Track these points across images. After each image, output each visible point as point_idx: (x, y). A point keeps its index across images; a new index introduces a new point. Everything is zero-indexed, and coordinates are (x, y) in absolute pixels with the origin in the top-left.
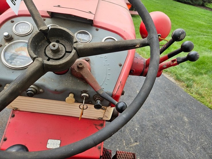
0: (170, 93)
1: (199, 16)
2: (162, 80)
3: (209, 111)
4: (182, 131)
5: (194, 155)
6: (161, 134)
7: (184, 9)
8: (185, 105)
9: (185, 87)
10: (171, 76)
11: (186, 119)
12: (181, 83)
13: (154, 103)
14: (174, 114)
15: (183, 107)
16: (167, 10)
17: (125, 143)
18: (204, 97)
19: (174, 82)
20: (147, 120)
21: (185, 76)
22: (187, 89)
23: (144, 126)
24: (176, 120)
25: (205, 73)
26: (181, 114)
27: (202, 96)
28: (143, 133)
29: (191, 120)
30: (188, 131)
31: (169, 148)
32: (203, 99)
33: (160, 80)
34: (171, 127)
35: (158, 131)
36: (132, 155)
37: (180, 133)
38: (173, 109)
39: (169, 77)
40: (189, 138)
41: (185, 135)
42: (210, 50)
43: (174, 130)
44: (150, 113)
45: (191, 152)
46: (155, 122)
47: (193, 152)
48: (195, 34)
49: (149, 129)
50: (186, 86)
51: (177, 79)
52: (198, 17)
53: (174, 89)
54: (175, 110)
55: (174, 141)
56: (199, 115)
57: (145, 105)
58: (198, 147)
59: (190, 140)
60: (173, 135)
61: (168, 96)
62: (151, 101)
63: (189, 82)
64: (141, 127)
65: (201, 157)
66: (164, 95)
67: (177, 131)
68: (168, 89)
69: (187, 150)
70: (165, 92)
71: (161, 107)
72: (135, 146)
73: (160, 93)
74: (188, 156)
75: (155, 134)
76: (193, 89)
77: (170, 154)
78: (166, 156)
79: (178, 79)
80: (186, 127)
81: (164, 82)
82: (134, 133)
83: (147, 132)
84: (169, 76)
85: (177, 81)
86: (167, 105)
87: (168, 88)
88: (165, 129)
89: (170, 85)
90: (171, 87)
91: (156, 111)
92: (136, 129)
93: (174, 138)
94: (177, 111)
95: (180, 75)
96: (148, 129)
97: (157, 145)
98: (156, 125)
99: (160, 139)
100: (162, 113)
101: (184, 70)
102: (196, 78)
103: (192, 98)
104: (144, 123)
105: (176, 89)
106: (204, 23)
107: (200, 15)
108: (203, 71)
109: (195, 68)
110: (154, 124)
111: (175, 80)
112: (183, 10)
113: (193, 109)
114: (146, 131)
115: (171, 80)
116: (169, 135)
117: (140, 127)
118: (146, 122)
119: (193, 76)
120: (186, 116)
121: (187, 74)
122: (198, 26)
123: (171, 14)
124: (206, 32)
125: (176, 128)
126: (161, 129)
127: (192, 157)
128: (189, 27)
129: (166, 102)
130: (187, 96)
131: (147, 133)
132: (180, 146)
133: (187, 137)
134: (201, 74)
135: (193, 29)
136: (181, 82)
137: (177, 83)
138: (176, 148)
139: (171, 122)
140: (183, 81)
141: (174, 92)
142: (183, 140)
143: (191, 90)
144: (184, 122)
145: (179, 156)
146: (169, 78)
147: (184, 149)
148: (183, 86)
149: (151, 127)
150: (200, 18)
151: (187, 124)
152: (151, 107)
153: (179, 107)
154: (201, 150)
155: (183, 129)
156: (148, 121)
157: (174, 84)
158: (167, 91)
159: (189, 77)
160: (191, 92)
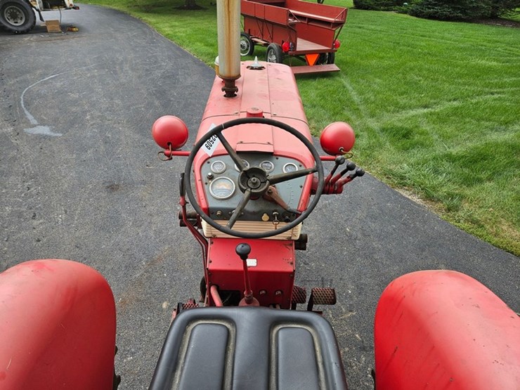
0: (412, 225)
1: (483, 48)
2: (395, 203)
3: (492, 251)
7: (447, 35)
8: (443, 244)
9: (444, 211)
10: (414, 193)
12: (437, 204)
13: (380, 246)
15: (438, 248)
16: (404, 45)
17: (332, 314)
18: (483, 226)
19: (421, 204)
20: (368, 275)
21: (445, 189)
22: (449, 214)
23: (363, 286)
25: (489, 179)
26: (433, 261)
27: (479, 225)
28: (362, 297)
32: (480, 229)
33: (391, 203)
36: (331, 291)
38: (418, 254)
42: (503, 127)
44: (374, 264)
48: (470, 94)
49: (373, 290)
50: (446, 210)
51: (426, 197)
52: (481, 50)
53: (420, 218)
54: (421, 254)
56: (471, 260)
57: (364, 252)
61: (408, 232)
62: (374, 244)
63: (452, 200)
64: (358, 288)
66: (399, 230)
68: (408, 219)
70: (402, 225)
71: (393, 252)
72: (349, 318)
73: (393, 227)
76: (461, 213)
79: (429, 198)
81: (399, 206)
82: (346, 298)
83: (370, 295)
84: (411, 192)
85: (428, 201)
86: (407, 247)
87: (408, 217)
89: (412, 210)
90: (414, 214)
91: (384, 260)
92: (350, 292)
94: (426, 257)
95: (434, 188)
96: (370, 290)
100: (397, 262)
101: (441, 178)
102: (468, 192)
103: (458, 230)
104: (362, 282)
105: (423, 216)
106: (494, 63)
107: (485, 43)
108: (483, 176)
109: (466, 171)
111: (424, 200)
112: (442, 38)
113: (460, 251)
114: (368, 294)
117: (356, 288)
118: (367, 279)
119: (461, 187)
121: (449, 184)
122: (478, 74)
123: (414, 53)
124: (497, 86)
128: (456, 80)
129: (404, 242)
130: (447, 228)
134: (480, 181)
135: (465, 84)
136: (436, 202)
137: (428, 205)
140: (439, 200)
141: (420, 222)
143: (455, 215)
146: (410, 197)
148: (440, 210)
149: (376, 287)
150: (484, 51)
152: (375, 253)
153: (431, 249)
156: (371, 277)
157: (421, 208)
158: (406, 222)
159: (453, 191)
160: (457, 219)
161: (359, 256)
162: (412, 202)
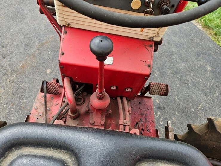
0: (195, 41)
2: (188, 26)
4: (202, 79)
5: (211, 100)
6: (181, 81)
8: (210, 53)
9: (213, 35)
10: (198, 22)
11: (208, 68)
12: (209, 31)
13: (176, 51)
14: (197, 63)
15: (207, 56)
19: (201, 29)
20: (168, 67)
21: (215, 22)
22: (215, 37)
23: (164, 73)
24: (198, 69)
26: (204, 63)
28: (162, 79)
29: (214, 69)
30: (209, 79)
31: (187, 93)
33: (186, 26)
34: (192, 74)
35: (178, 78)
36: (165, 86)
37: (200, 80)
38: (196, 58)
39: (196, 23)
40: (208, 85)
41: (205, 83)
43: (195, 78)
44: (171, 61)
45: (208, 97)
46: (176, 70)
47: (210, 98)
49: (169, 76)
50: (214, 34)
51: (205, 25)
53: (200, 37)
54: (198, 58)
55: (193, 87)
57: (167, 53)
58: (217, 93)
59: (209, 87)
60: (193, 82)
61: (193, 45)
62: (173, 49)
63: (218, 29)
64: (161, 74)
65: (218, 102)
66: (188, 43)
67: (197, 79)
68: (194, 37)
69: (205, 96)
70: (190, 40)
71: (183, 56)
73: (184, 41)
74: (206, 100)
75: (175, 80)
77: (187, 98)
78: (184, 99)
80: (207, 76)
81: (190, 29)
82: (154, 79)
83: (167, 79)
84: (197, 22)
85: (205, 28)
86: (191, 53)
87: (194, 36)
88: (185, 76)
89: (196, 32)
90: (197, 34)
91: (178, 59)
92: (156, 76)
93: (194, 85)
94: (200, 60)
95: (210, 20)
96: (167, 76)
97: (175, 90)
98: (177, 73)
99: (179, 85)
100: (184, 61)
101: (214, 16)
103: (219, 47)
104: (164, 70)
105: (202, 37)
110: (175, 71)
111: (203, 27)
113: (218, 59)
114: (166, 78)
115: (198, 27)
116: (188, 82)
117: (160, 74)
118: (167, 69)
120: (209, 65)
121: (218, 19)
125: (196, 76)
126: (181, 76)
127: (209, 101)
129: (190, 50)
130: (213, 45)
131: (166, 79)
132: (199, 92)
133: (207, 85)
136: (210, 29)
137: (205, 31)
138: (194, 93)
139: (192, 70)
140: (211, 28)
141: (200, 39)
142: (202, 87)
143: (219, 38)
144: (206, 71)
145: (197, 100)
146: (196, 24)
147: (202, 94)
148: (211, 34)
149: (171, 74)
151: (208, 73)
152: (173, 55)
153: (203, 56)
154: (219, 96)
155: (204, 77)
156: (169, 68)
157: (201, 32)
158: (192, 39)
159: (219, 24)
160: (219, 40)
161: (164, 55)
162: (197, 27)
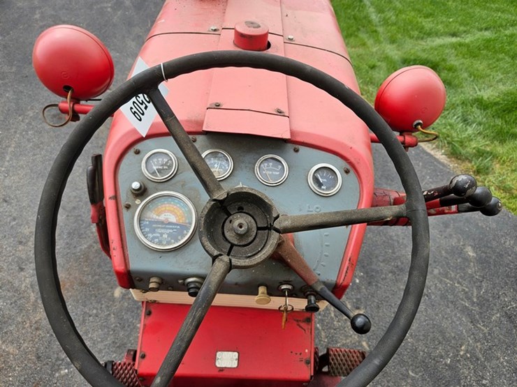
4: (460, 280)
5: (486, 330)
8: (471, 217)
9: (472, 173)
10: (437, 147)
11: (471, 253)
12: (464, 164)
14: (443, 242)
15: (464, 223)
18: (516, 197)
19: (446, 162)
20: (381, 258)
21: (474, 144)
22: (477, 178)
23: (374, 274)
24: (448, 256)
26: (459, 241)
27: (513, 195)
28: (372, 289)
29: (482, 254)
30: (474, 279)
31: (431, 319)
32: (514, 200)
34: (436, 271)
37: (456, 285)
38: (441, 231)
39: (434, 149)
40: (475, 294)
41: (467, 290)
43: (443, 279)
44: (388, 243)
45: (479, 325)
46: (399, 264)
47: (483, 326)
48: (504, 24)
49: (385, 279)
50: (474, 172)
51: (452, 153)
54: (445, 231)
55: (442, 303)
56: (503, 242)
58: (496, 313)
59: (478, 298)
60: (440, 290)
63: (482, 160)
64: (367, 276)
65: (502, 335)
67: (448, 281)
68: (431, 182)
69: (472, 322)
74: (473, 334)
76: (490, 177)
77: (431, 330)
78: (424, 335)
79: (455, 154)
80: (470, 271)
81: (421, 164)
82: (353, 289)
83: (382, 286)
84: (434, 146)
85: (453, 159)
87: (431, 180)
89: (435, 171)
90: (438, 175)
91: (401, 238)
92: (357, 281)
93: (443, 297)
94: (451, 235)
95: (461, 143)
96: (382, 279)
101: (470, 130)
102: (500, 149)
104: (373, 267)
109: (499, 122)
110: (397, 266)
111: (449, 158)
113: (490, 228)
114: (379, 285)
115: (437, 157)
116: (430, 291)
117: (365, 276)
118: (379, 263)
119: (492, 143)
120: (470, 245)
121: (479, 138)
125: (446, 275)
127: (481, 335)
131: (380, 287)
132: (456, 314)
133: (472, 294)
134: (514, 136)
136: (463, 161)
137: (453, 165)
138: (447, 318)
139: (435, 261)
140: (467, 159)
142: (462, 300)
143: (485, 179)
144: (466, 260)
145: (453, 335)
146: (432, 153)
147: (463, 319)
148: (467, 171)
149: (390, 275)
151: (472, 264)
153: (456, 224)
154: (503, 319)
155: (463, 275)
156: (384, 261)
157: (445, 169)
159: (483, 148)
160: (487, 184)
162: (436, 160)
